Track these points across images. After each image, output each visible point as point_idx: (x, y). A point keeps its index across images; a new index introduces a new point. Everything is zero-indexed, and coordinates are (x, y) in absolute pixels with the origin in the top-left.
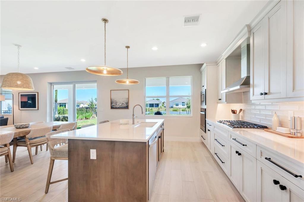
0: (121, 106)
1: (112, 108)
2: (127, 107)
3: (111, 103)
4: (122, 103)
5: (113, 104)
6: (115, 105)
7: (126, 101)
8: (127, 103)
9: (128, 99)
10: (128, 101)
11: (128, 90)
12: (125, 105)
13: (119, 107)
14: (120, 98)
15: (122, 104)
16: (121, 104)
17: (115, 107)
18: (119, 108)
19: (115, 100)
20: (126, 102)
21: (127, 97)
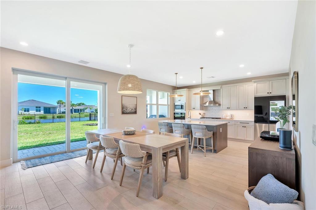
0: (131, 112)
1: (123, 113)
2: (135, 113)
3: (123, 108)
4: (131, 108)
5: (124, 110)
6: (126, 110)
7: (134, 106)
8: (136, 109)
9: (137, 105)
11: (137, 97)
12: (134, 111)
13: (129, 112)
14: (130, 104)
16: (131, 110)
17: (125, 112)
19: (126, 105)
21: (136, 104)
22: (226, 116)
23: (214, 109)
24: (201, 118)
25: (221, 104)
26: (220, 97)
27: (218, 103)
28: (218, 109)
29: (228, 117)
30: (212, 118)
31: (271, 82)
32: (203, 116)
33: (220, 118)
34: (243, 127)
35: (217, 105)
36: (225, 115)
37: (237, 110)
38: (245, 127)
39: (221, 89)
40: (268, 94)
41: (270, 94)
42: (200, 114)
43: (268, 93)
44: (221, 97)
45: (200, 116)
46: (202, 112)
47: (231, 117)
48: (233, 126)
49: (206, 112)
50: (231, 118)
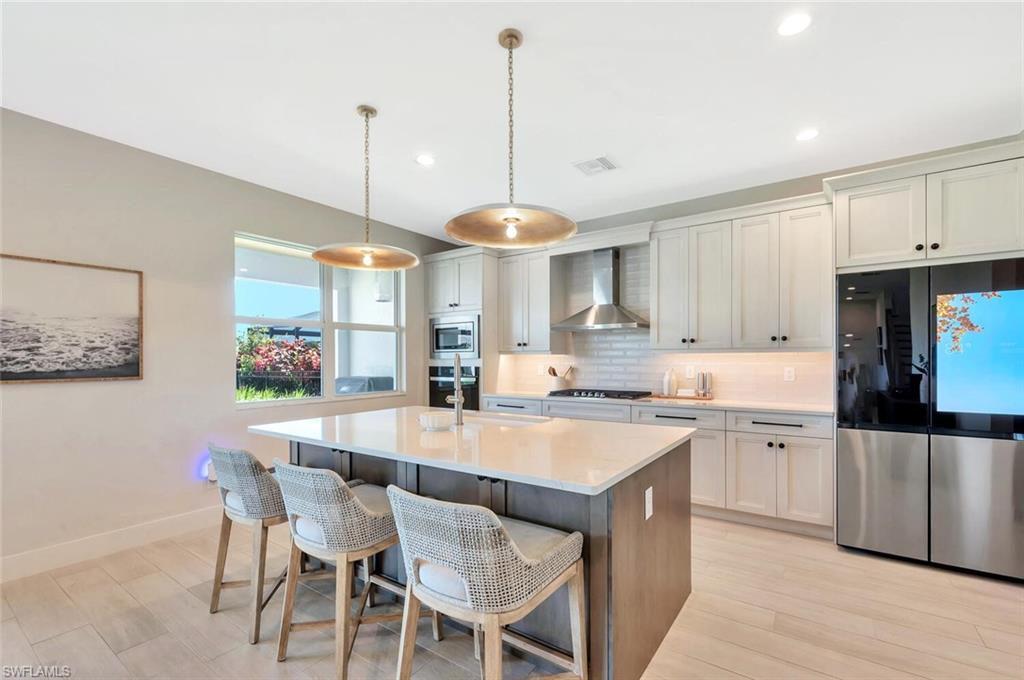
0: (80, 365)
2: (131, 369)
4: (85, 344)
6: (21, 355)
7: (122, 332)
9: (140, 321)
10: (140, 335)
11: (140, 274)
12: (116, 358)
13: (58, 367)
15: (93, 349)
16: (78, 353)
17: (18, 369)
18: (58, 375)
19: (21, 320)
20: (124, 339)
21: (135, 312)
22: (678, 382)
23: (618, 349)
24: (553, 394)
25: (653, 320)
26: (648, 285)
27: (637, 317)
28: (636, 346)
29: (684, 387)
30: (608, 394)
31: (935, 183)
32: (567, 382)
33: (648, 394)
34: (770, 445)
35: (635, 325)
36: (674, 378)
37: (732, 349)
38: (782, 446)
39: (653, 245)
40: (921, 254)
41: (932, 253)
42: (553, 372)
43: (920, 248)
44: (653, 289)
45: (554, 384)
46: (562, 363)
47: (704, 386)
48: (713, 438)
49: (583, 361)
50: (702, 392)
